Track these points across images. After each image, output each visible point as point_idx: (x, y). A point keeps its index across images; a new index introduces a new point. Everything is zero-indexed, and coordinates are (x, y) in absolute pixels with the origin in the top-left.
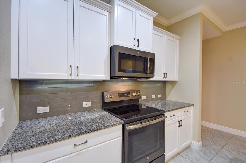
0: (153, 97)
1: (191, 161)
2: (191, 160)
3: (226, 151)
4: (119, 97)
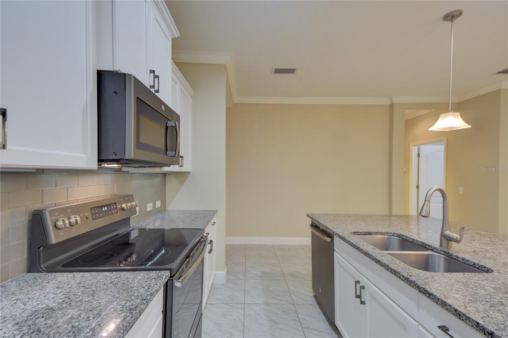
0: (149, 207)
1: (226, 304)
2: (225, 302)
3: (251, 268)
4: (94, 219)
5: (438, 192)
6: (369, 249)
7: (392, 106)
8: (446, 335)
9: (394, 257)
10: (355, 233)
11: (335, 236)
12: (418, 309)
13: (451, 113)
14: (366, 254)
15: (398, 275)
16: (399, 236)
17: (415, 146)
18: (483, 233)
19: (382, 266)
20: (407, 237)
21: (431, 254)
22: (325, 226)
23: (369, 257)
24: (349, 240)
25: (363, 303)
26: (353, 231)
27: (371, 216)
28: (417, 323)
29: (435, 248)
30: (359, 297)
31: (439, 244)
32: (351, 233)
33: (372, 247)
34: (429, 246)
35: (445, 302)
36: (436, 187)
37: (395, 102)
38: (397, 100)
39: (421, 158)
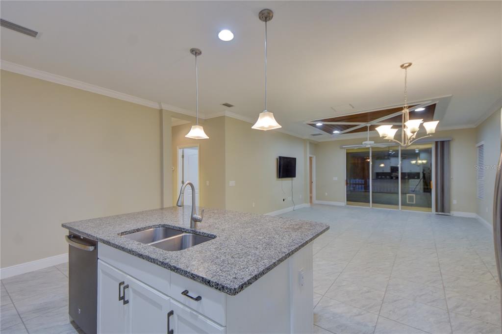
5: (189, 185)
6: (134, 245)
7: (161, 111)
8: (187, 297)
9: (155, 246)
10: (122, 234)
11: (99, 242)
12: (170, 286)
13: (198, 126)
14: (131, 252)
15: (156, 262)
16: (163, 226)
17: (180, 149)
18: (216, 211)
19: (144, 259)
20: (169, 226)
21: (184, 236)
22: (87, 234)
23: (133, 254)
24: (114, 243)
25: (126, 302)
26: (120, 232)
27: (142, 213)
28: (169, 298)
29: (187, 230)
30: (122, 298)
31: (190, 226)
32: (118, 234)
33: (138, 243)
34: (184, 229)
35: (186, 271)
36: (188, 182)
37: (163, 108)
38: (165, 107)
39: (184, 159)
